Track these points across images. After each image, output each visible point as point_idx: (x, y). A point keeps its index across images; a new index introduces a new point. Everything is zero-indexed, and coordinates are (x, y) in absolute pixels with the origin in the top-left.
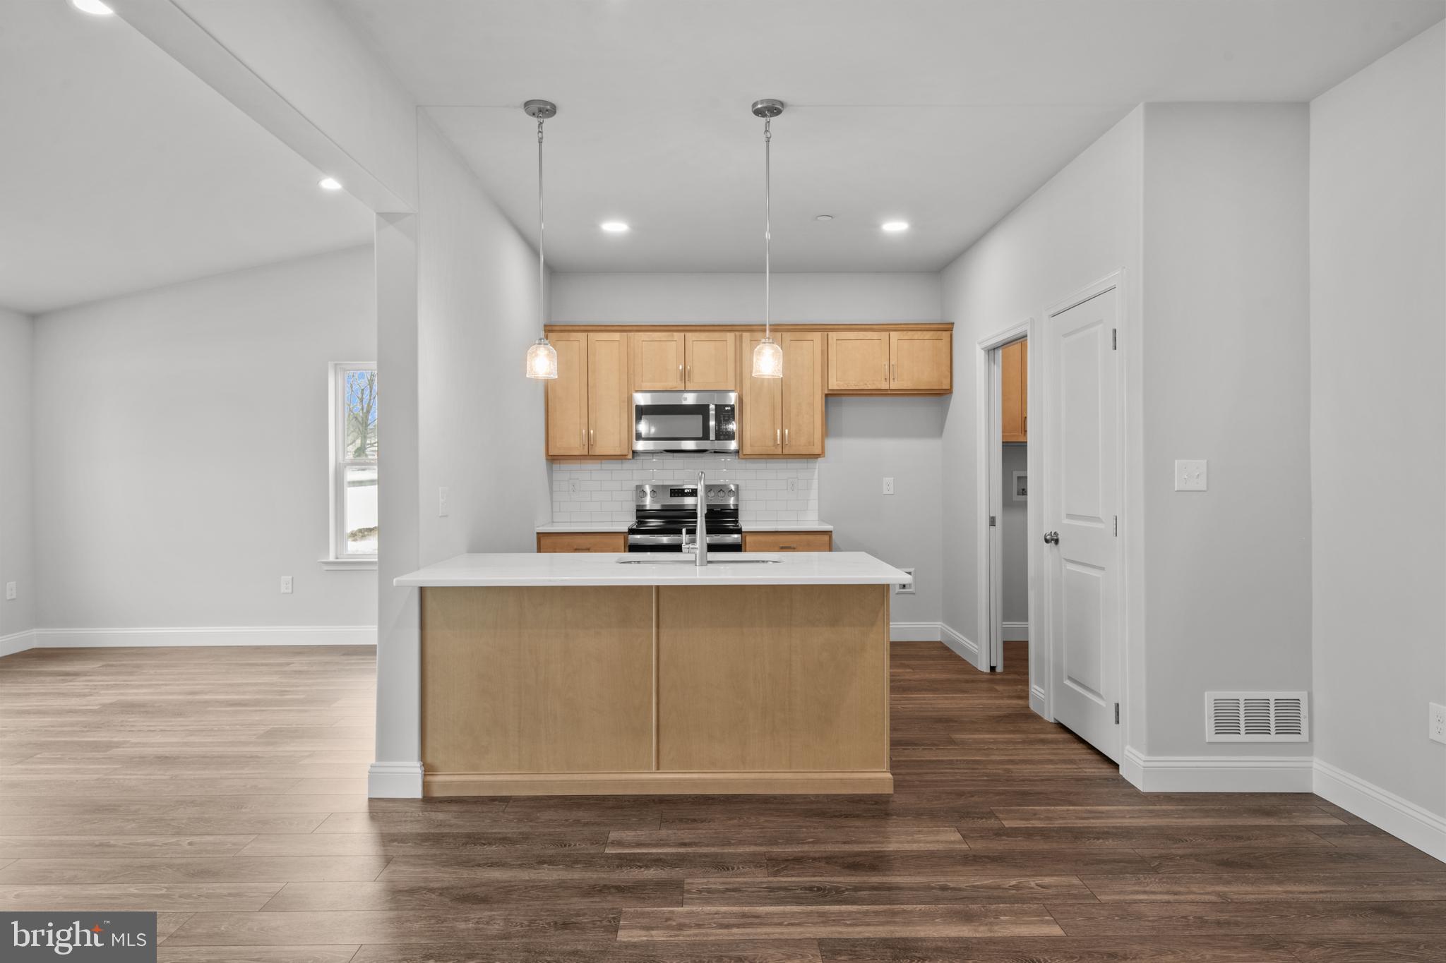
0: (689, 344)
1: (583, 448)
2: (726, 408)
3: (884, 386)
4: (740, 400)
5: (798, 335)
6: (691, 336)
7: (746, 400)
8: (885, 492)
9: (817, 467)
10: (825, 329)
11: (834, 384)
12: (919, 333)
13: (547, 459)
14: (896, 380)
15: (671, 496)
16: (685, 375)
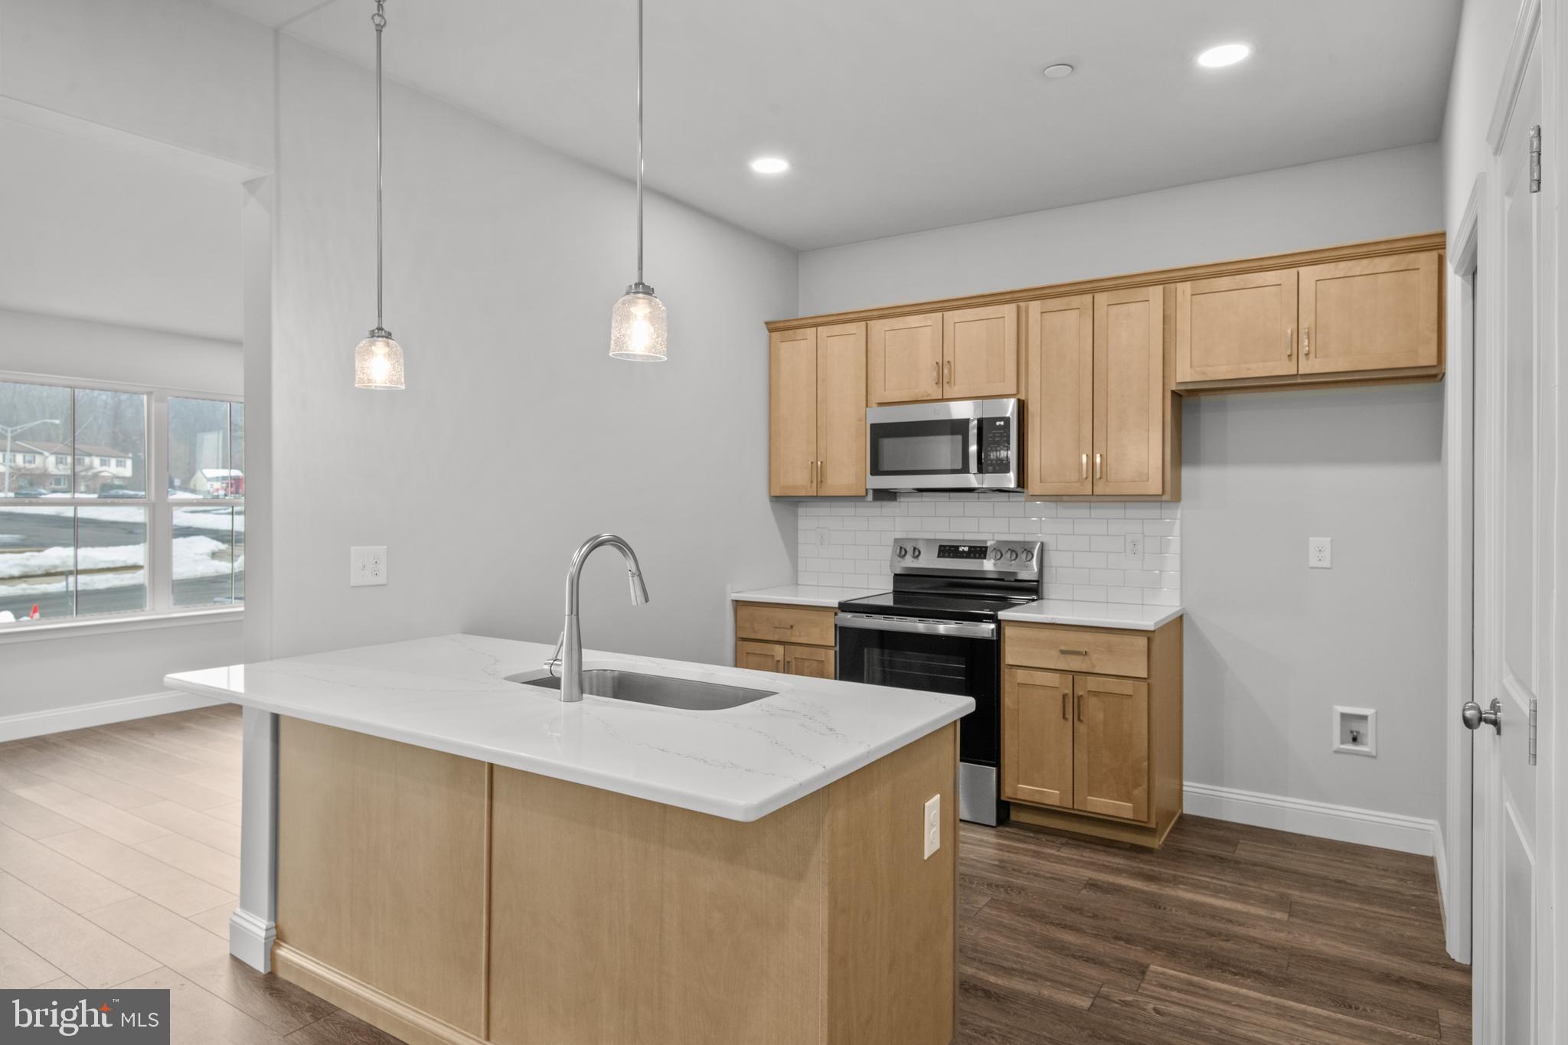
0: (949, 328)
1: (811, 487)
2: (998, 423)
3: (1285, 368)
4: (1022, 407)
5: (1123, 295)
6: (952, 316)
7: (1033, 408)
8: (1313, 562)
9: (1179, 516)
10: (1167, 279)
11: (1185, 374)
12: (1365, 262)
13: (771, 501)
14: (1312, 356)
15: (938, 557)
16: (943, 373)
